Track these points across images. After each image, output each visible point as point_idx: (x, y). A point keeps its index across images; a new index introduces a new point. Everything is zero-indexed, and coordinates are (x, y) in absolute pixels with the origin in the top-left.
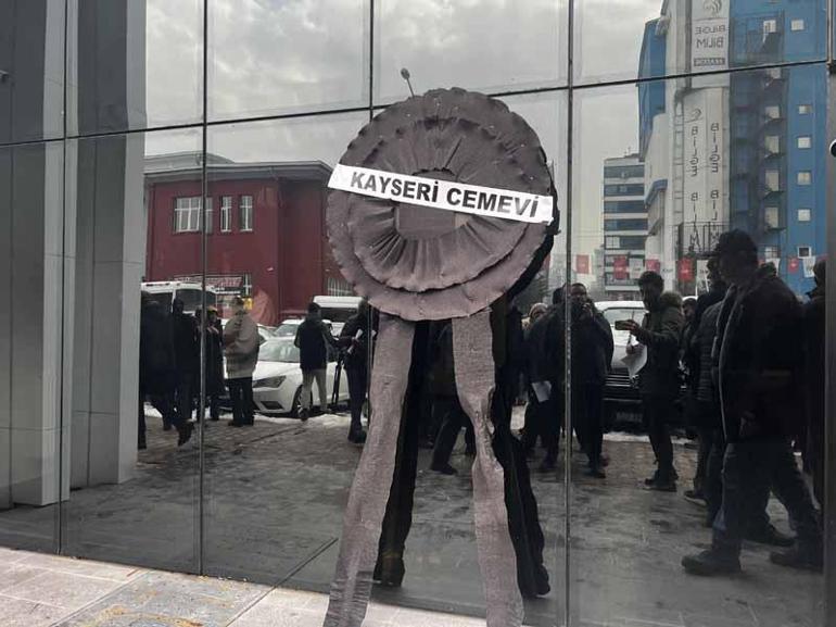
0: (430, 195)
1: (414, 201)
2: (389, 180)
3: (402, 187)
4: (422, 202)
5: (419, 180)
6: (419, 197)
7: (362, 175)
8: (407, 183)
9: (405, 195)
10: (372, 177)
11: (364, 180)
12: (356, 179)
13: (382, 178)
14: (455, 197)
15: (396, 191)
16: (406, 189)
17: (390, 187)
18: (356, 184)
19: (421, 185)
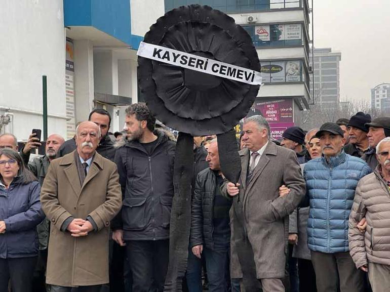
0: (203, 66)
1: (194, 69)
2: (179, 55)
3: (188, 60)
4: (199, 69)
5: (198, 57)
6: (197, 67)
7: (160, 50)
8: (191, 59)
9: (189, 65)
10: (167, 53)
11: (162, 54)
12: (156, 53)
13: (174, 54)
14: (216, 68)
15: (184, 62)
16: (190, 61)
17: (179, 59)
18: (157, 55)
19: (199, 60)
